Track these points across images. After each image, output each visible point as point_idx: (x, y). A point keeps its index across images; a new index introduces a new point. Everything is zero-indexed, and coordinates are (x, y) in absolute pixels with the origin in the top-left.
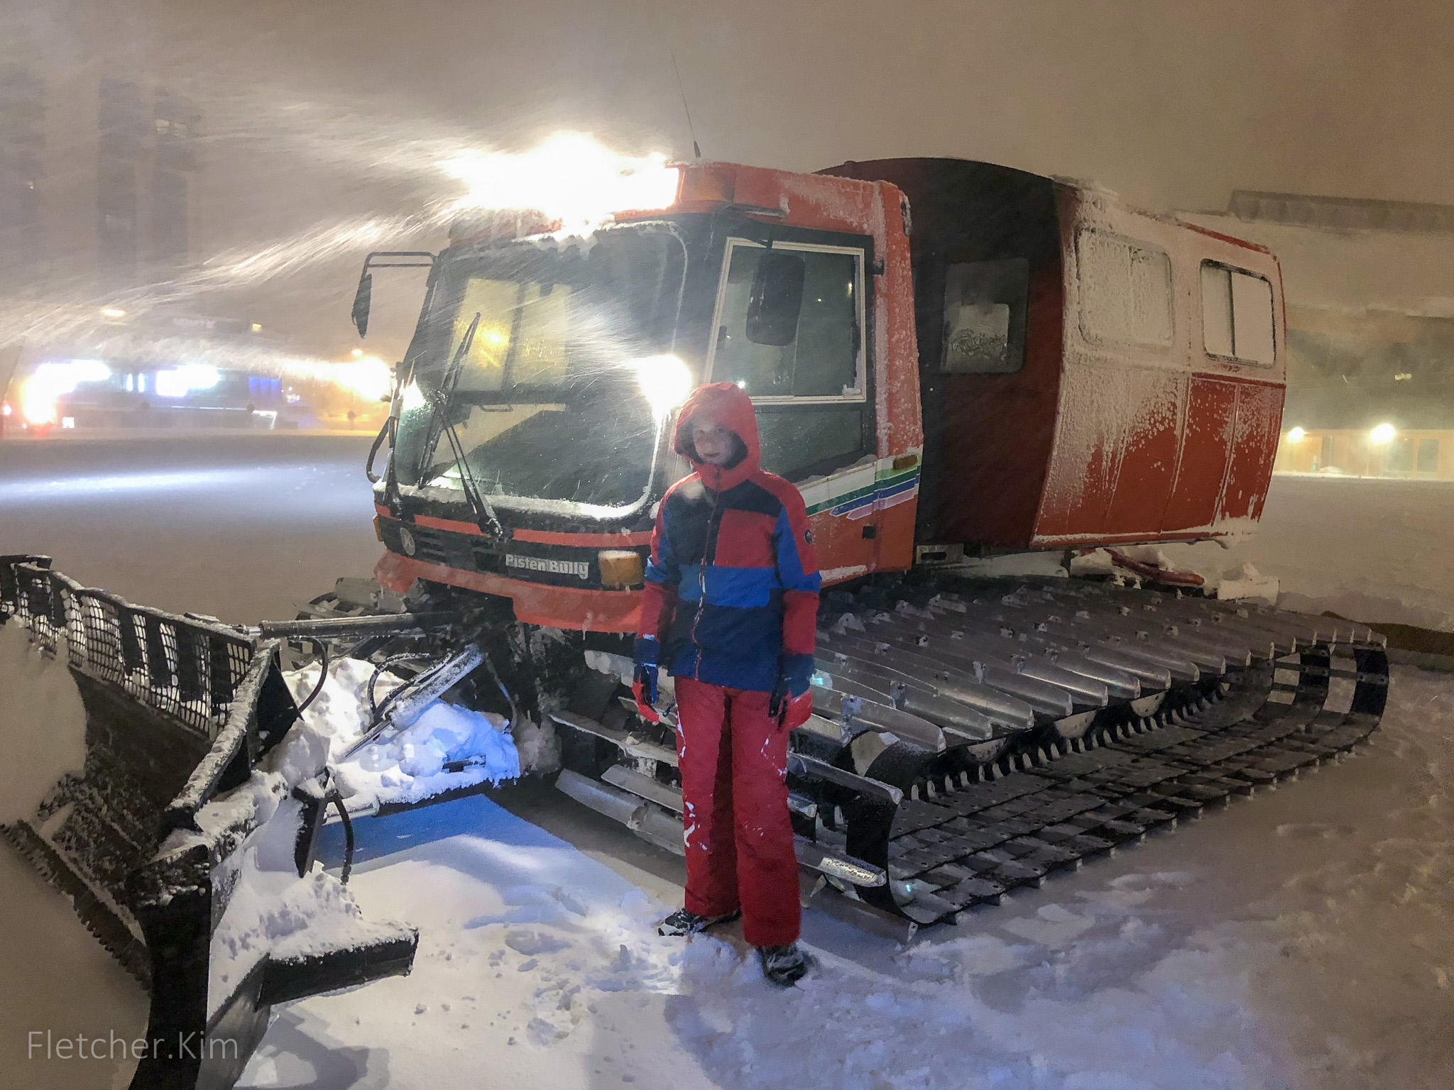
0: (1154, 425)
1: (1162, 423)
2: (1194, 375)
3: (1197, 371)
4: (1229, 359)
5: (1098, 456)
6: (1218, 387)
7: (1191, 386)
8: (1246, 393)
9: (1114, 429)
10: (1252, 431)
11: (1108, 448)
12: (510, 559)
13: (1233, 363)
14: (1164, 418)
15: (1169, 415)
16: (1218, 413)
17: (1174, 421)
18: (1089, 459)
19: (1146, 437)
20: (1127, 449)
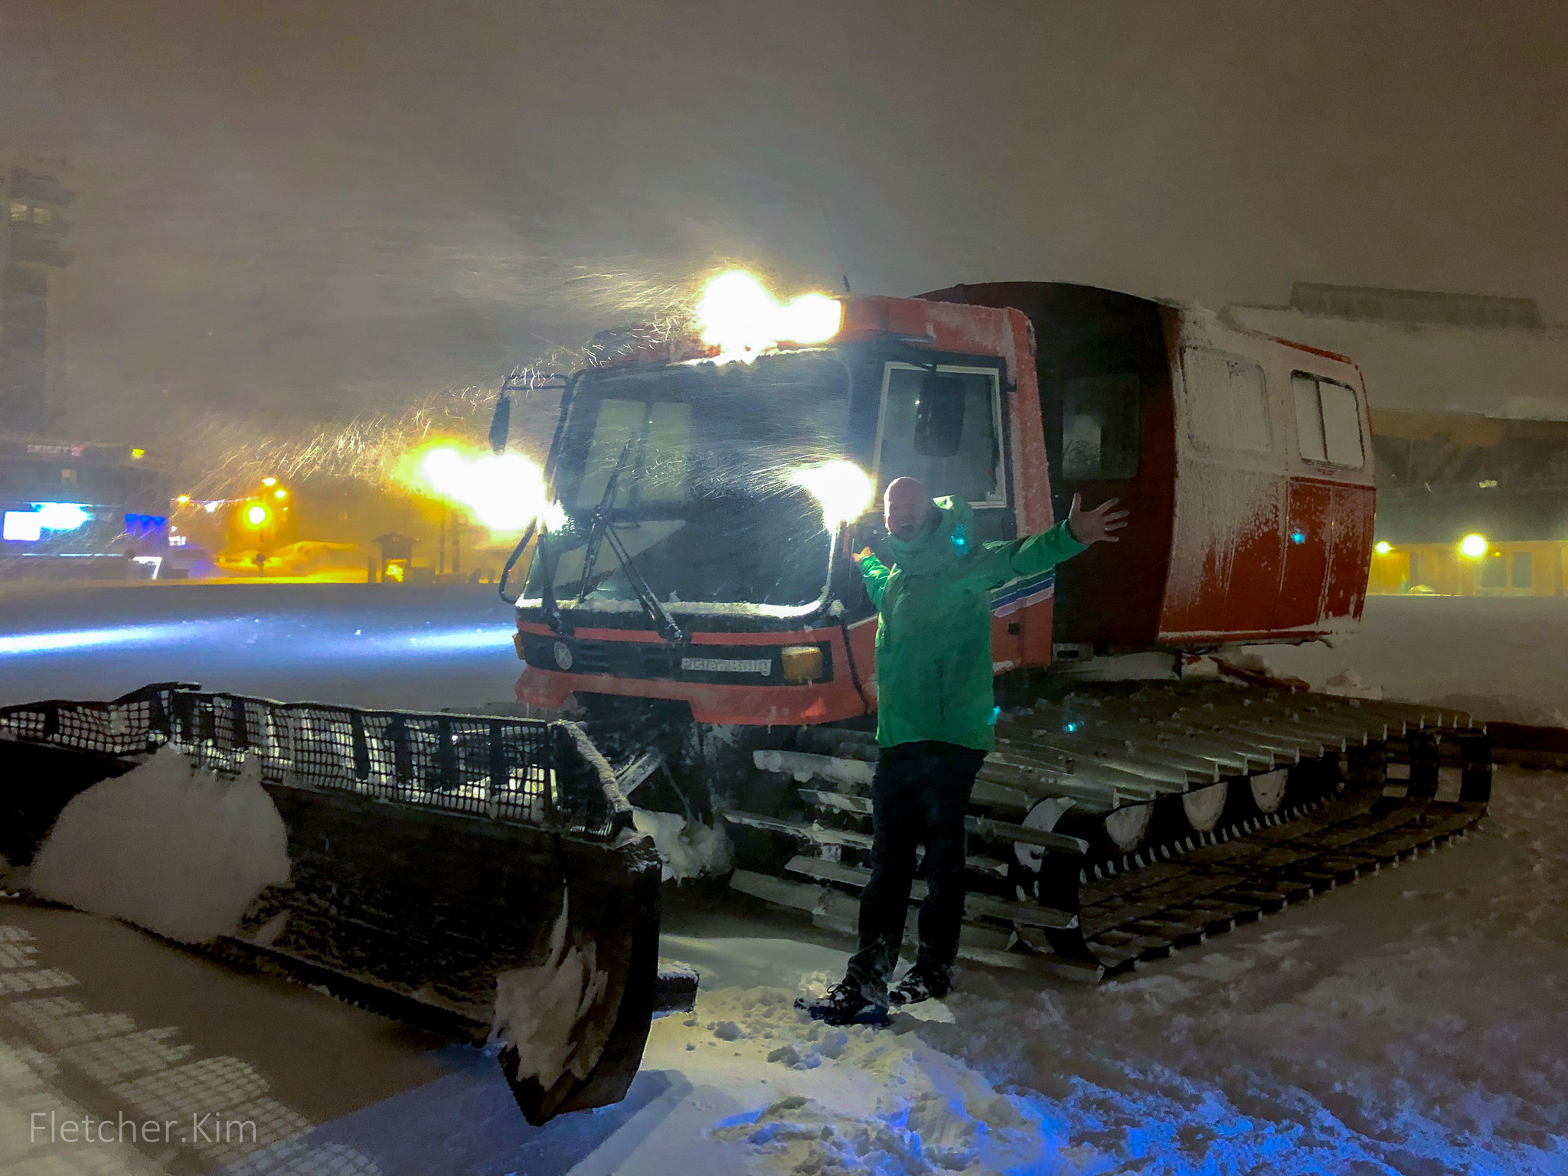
0: (1259, 527)
1: (1266, 524)
2: (1292, 478)
3: (1296, 475)
4: (1324, 464)
5: (1211, 558)
6: (1314, 491)
7: (1290, 489)
8: (1339, 495)
9: (1224, 532)
10: (1348, 533)
11: (1220, 549)
12: (687, 664)
13: (1327, 467)
14: (1268, 520)
15: (1272, 516)
16: (1315, 515)
17: (1276, 522)
18: (1204, 559)
19: (1253, 537)
20: (1236, 549)
